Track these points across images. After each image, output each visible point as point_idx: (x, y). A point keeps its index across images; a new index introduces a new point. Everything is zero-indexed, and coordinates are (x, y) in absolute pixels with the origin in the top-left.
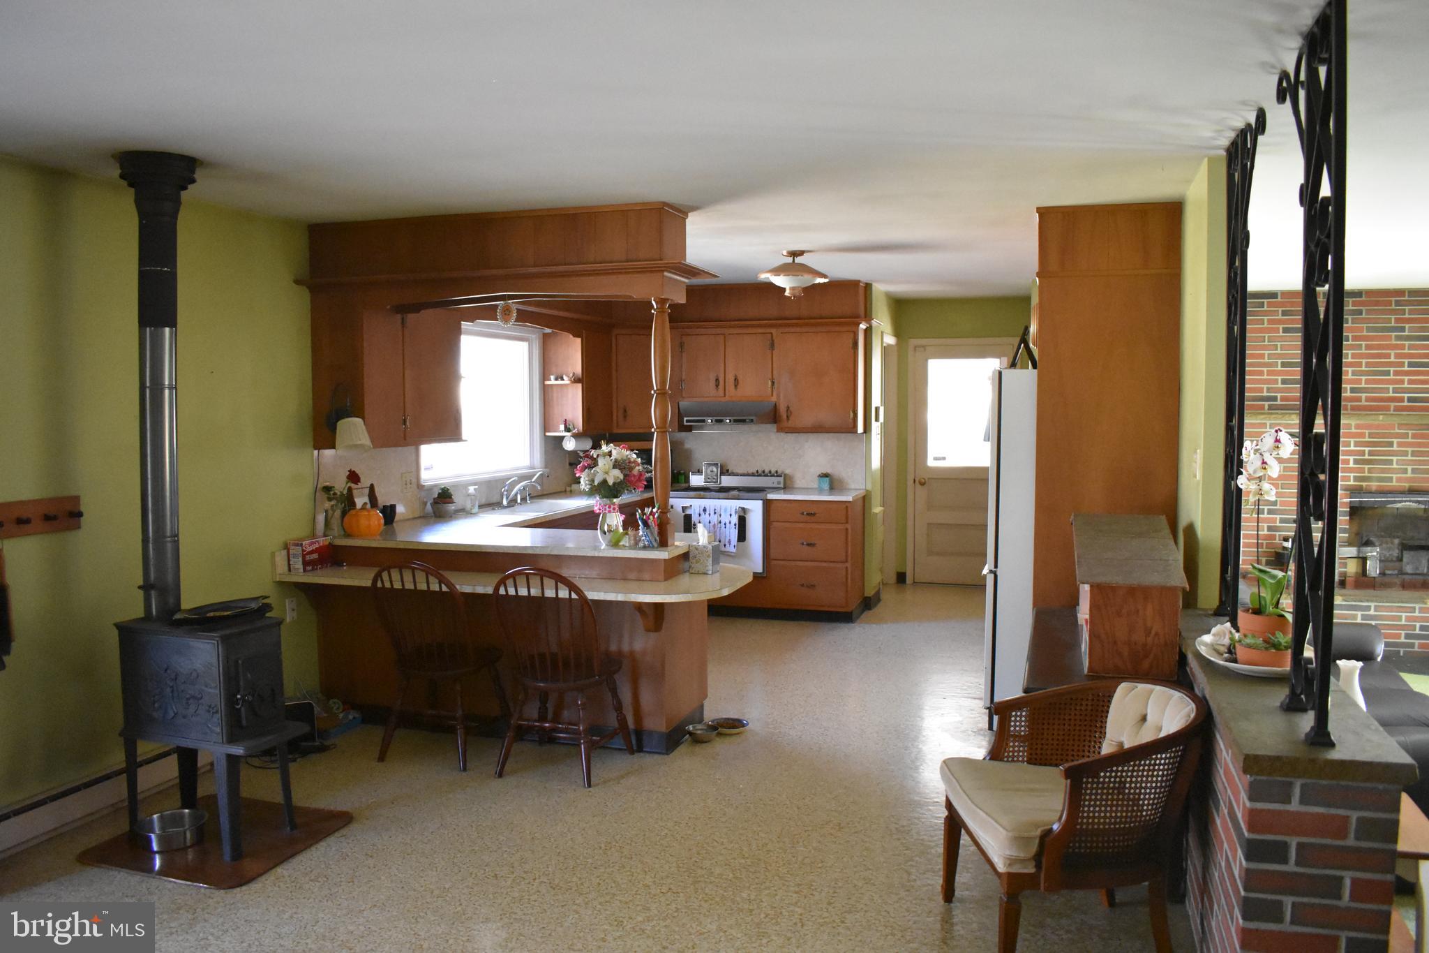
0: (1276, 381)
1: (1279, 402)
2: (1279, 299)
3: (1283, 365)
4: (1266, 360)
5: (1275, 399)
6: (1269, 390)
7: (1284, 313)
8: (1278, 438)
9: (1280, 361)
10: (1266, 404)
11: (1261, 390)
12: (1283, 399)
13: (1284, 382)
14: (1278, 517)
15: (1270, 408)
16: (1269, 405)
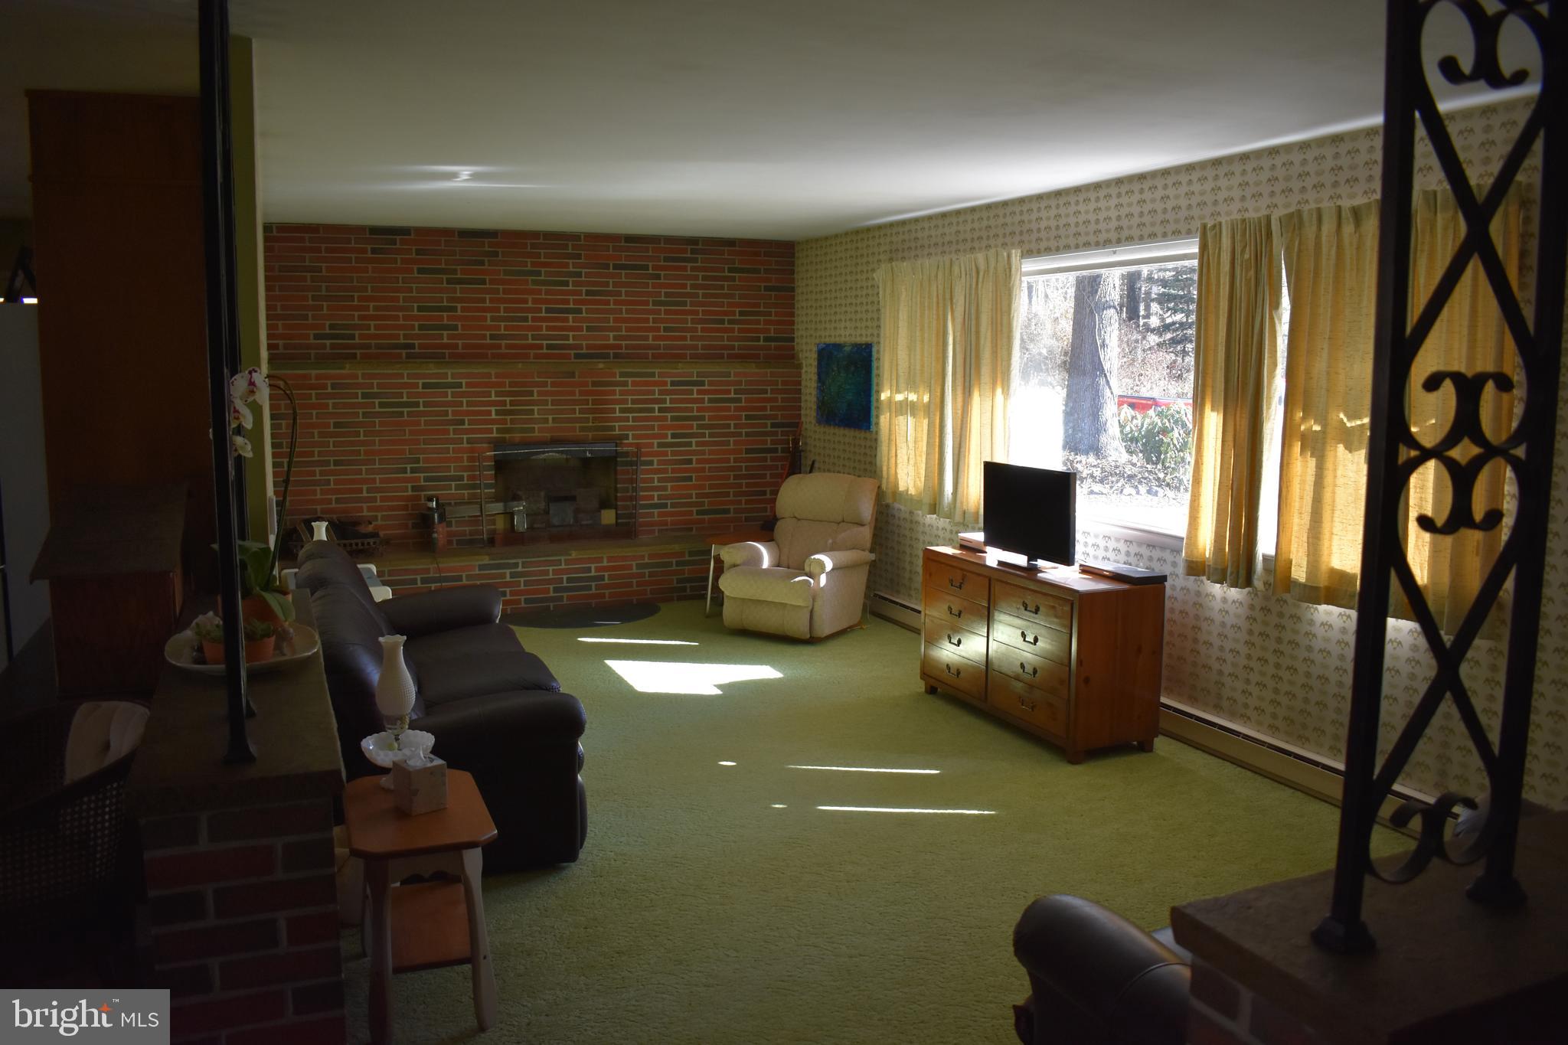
0: (412, 327)
1: (417, 350)
2: (412, 237)
3: (420, 309)
4: (401, 303)
5: (412, 346)
6: (406, 337)
7: (418, 252)
8: (253, 380)
9: (415, 305)
10: (404, 352)
11: (397, 337)
12: (421, 346)
13: (421, 328)
14: (422, 475)
15: (409, 356)
16: (407, 353)
